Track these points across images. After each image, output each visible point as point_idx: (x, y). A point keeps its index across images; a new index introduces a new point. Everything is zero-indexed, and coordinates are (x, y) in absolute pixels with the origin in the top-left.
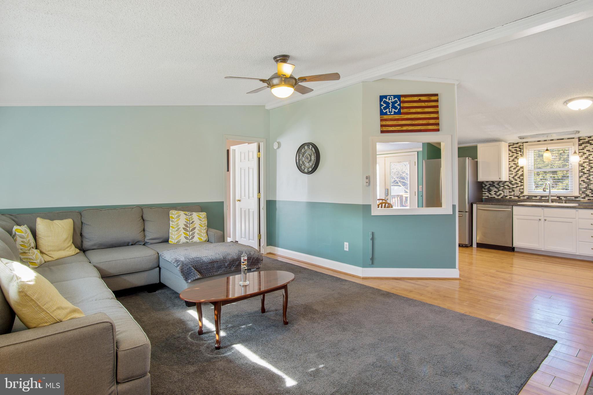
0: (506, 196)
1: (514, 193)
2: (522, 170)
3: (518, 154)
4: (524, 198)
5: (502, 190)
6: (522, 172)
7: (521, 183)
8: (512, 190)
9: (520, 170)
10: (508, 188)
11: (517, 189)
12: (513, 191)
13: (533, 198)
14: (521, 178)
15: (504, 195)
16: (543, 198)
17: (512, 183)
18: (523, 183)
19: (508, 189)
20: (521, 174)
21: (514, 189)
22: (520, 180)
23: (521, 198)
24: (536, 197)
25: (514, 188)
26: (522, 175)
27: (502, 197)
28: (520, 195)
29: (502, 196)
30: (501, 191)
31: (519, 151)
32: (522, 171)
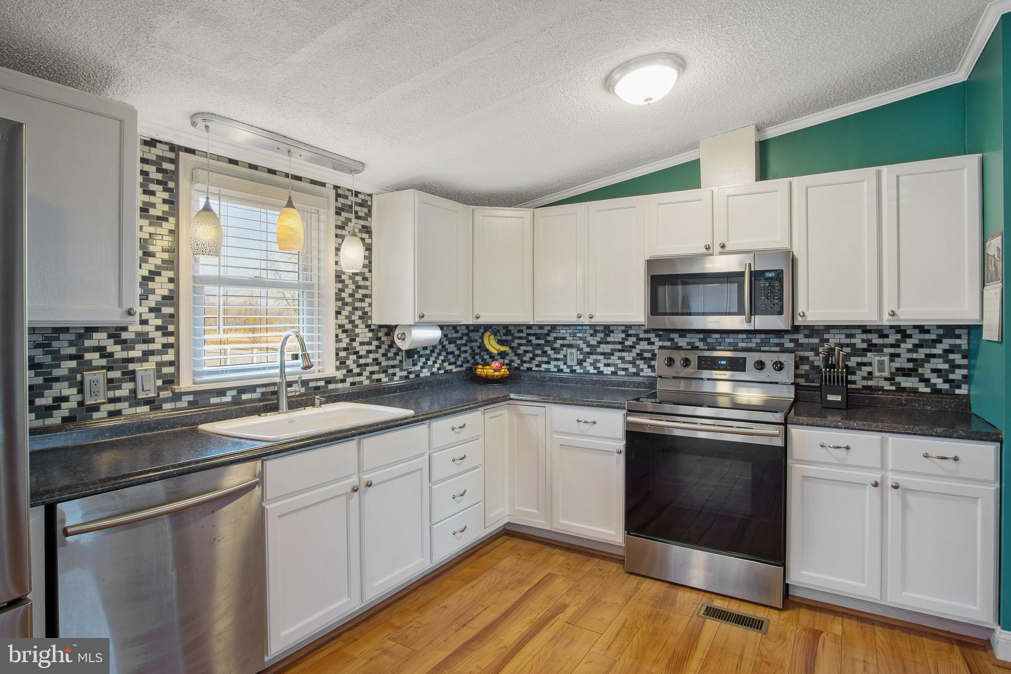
0: (96, 408)
1: (131, 385)
2: (171, 274)
3: (153, 193)
4: (179, 405)
5: (70, 378)
6: (172, 286)
7: (166, 334)
8: (123, 374)
9: (164, 273)
10: (104, 362)
11: (146, 366)
12: (131, 376)
13: (214, 400)
14: (167, 310)
15: (81, 404)
16: (245, 397)
17: (124, 335)
18: (171, 334)
19: (102, 368)
20: (166, 293)
21: (131, 367)
22: (159, 322)
23: (166, 406)
24: (221, 392)
25: (131, 360)
26: (171, 299)
27: (66, 413)
28: (164, 394)
29: (71, 410)
30: (66, 384)
31: (159, 182)
32: (171, 280)
